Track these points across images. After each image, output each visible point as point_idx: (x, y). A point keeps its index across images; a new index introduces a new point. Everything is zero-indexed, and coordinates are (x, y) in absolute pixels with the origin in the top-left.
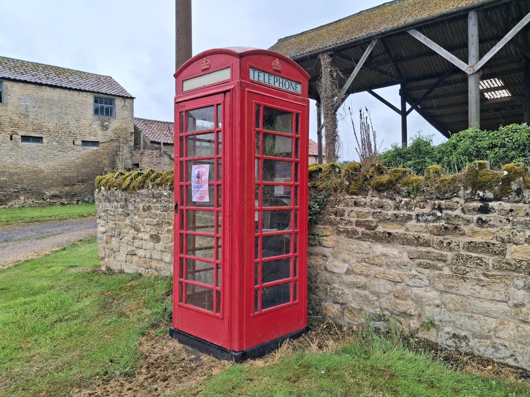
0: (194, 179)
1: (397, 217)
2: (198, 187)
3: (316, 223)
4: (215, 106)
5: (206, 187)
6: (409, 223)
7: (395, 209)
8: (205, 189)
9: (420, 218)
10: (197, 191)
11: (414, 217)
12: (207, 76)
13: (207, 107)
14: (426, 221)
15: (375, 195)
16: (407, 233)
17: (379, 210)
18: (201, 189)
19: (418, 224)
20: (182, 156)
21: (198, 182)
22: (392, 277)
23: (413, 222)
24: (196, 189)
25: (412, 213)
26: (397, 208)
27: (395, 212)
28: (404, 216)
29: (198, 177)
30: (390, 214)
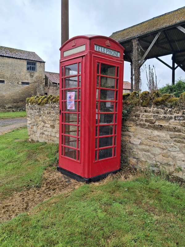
0: (68, 99)
1: (165, 118)
2: (70, 103)
3: (126, 120)
4: (78, 63)
5: (73, 102)
6: (171, 121)
7: (164, 114)
8: (73, 103)
9: (176, 118)
10: (70, 104)
11: (173, 118)
12: (75, 49)
13: (74, 64)
14: (179, 120)
15: (155, 107)
16: (170, 125)
17: (157, 114)
18: (71, 103)
19: (175, 121)
20: (63, 88)
21: (70, 100)
22: (162, 146)
23: (173, 120)
24: (69, 103)
25: (172, 116)
26: (165, 113)
27: (164, 115)
28: (169, 117)
29: (70, 98)
30: (162, 116)
